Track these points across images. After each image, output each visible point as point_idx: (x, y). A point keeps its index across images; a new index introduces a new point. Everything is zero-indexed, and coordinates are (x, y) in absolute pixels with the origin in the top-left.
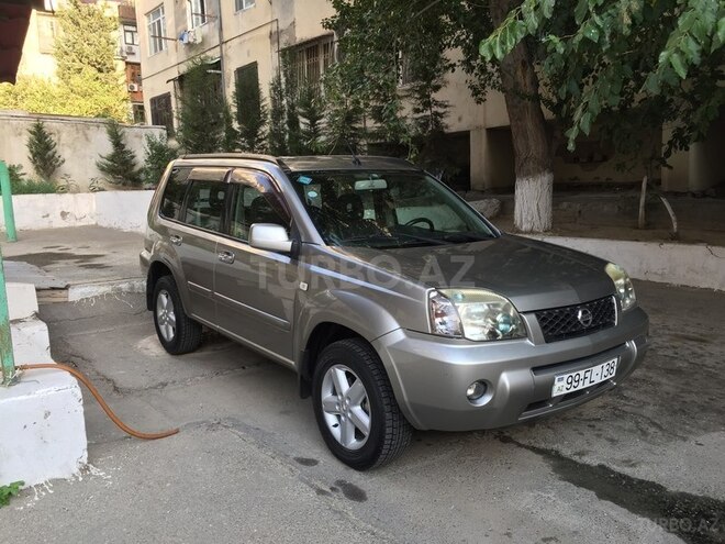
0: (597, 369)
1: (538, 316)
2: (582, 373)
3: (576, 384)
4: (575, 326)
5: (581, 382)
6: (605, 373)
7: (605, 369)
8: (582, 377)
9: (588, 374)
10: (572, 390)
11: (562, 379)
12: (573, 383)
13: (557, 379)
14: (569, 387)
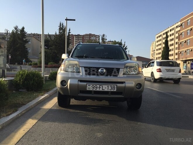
0: (105, 86)
7: (110, 87)
8: (98, 87)
10: (95, 90)
11: (90, 86)
12: (95, 88)
13: (88, 85)
14: (93, 88)
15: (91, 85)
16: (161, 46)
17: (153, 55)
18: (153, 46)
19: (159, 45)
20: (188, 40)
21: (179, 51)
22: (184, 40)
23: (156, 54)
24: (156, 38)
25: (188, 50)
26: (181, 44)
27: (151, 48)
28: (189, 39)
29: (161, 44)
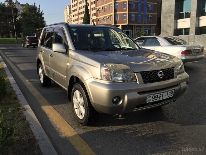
0: (165, 94)
1: (141, 74)
2: (159, 95)
3: (156, 99)
4: (157, 78)
5: (158, 98)
6: (169, 95)
7: (169, 94)
8: (159, 96)
9: (161, 95)
10: (155, 101)
11: (150, 97)
12: (155, 98)
13: (148, 96)
14: (153, 99)
15: (152, 96)
16: (77, 11)
17: (69, 22)
18: (67, 10)
19: (75, 10)
20: (104, 7)
21: (97, 18)
22: (101, 6)
23: (73, 21)
24: (71, 2)
25: (105, 17)
26: (99, 11)
27: (65, 13)
28: (106, 6)
29: (77, 9)
